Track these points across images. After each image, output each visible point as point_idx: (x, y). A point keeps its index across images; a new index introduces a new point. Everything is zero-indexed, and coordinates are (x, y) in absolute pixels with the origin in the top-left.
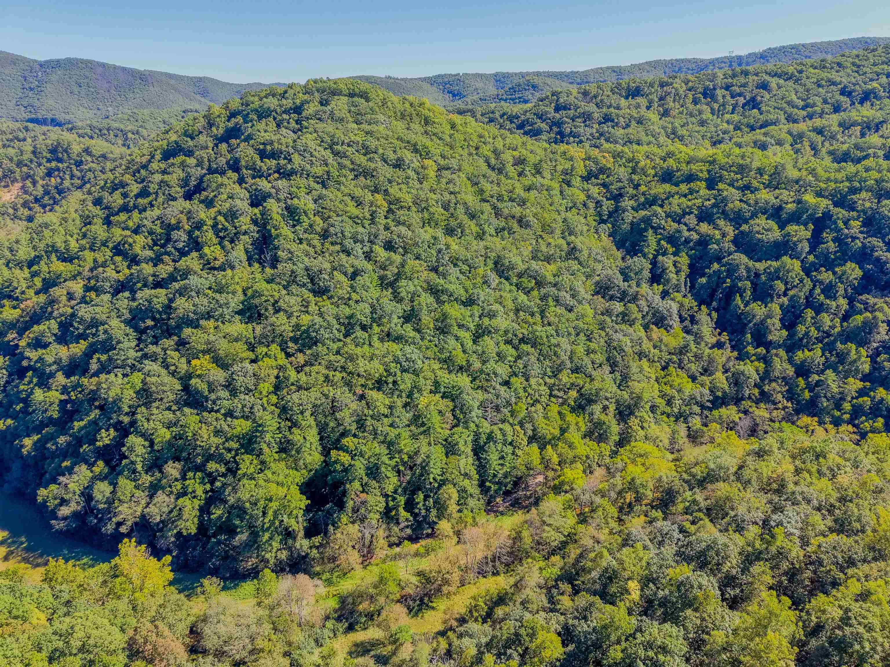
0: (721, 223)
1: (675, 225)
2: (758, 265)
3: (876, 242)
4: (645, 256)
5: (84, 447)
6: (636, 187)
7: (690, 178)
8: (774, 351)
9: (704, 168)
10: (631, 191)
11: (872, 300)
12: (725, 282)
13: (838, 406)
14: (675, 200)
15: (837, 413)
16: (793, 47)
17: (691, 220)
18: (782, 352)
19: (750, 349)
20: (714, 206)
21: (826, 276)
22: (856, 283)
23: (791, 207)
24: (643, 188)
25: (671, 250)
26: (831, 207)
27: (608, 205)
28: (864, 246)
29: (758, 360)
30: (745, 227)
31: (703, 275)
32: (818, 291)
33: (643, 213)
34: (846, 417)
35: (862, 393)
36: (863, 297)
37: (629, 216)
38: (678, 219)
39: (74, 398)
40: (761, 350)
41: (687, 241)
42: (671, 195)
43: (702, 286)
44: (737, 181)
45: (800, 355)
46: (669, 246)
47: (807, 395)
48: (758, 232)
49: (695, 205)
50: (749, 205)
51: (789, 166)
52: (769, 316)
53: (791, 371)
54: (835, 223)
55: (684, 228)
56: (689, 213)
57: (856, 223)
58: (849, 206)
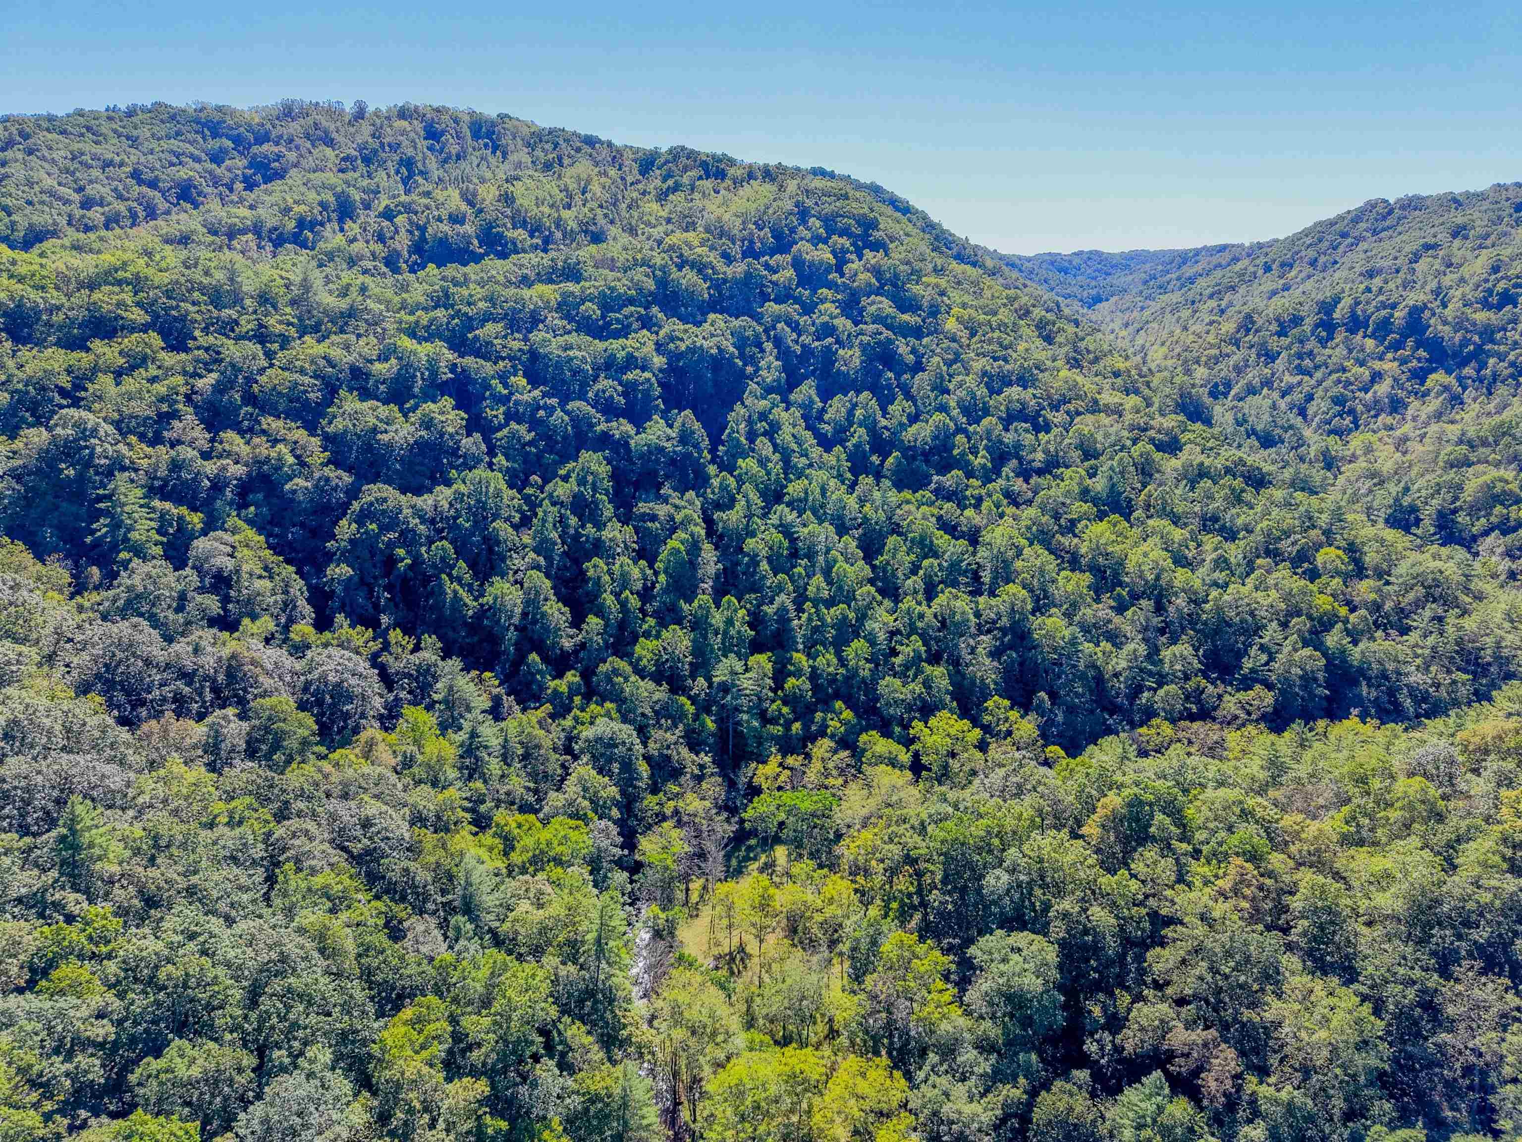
0: (269, 423)
1: (163, 453)
2: (426, 502)
3: (582, 408)
4: (139, 552)
8: (603, 668)
9: (127, 298)
11: (661, 510)
12: (394, 559)
13: (767, 718)
14: (106, 385)
15: (781, 731)
17: (190, 428)
18: (619, 663)
19: (553, 684)
20: (220, 388)
21: (562, 490)
22: (611, 486)
23: (384, 368)
25: (196, 519)
26: (455, 358)
28: (574, 422)
29: (588, 699)
30: (334, 425)
31: (329, 557)
32: (573, 521)
33: (38, 436)
34: (796, 727)
36: (643, 507)
40: (572, 677)
41: (218, 485)
42: (81, 378)
44: (234, 323)
45: (645, 652)
46: (184, 510)
47: (710, 725)
48: (374, 430)
49: (173, 390)
50: (302, 372)
52: (532, 603)
53: (661, 694)
54: (488, 387)
55: (187, 453)
56: (174, 415)
57: (520, 381)
58: (484, 351)
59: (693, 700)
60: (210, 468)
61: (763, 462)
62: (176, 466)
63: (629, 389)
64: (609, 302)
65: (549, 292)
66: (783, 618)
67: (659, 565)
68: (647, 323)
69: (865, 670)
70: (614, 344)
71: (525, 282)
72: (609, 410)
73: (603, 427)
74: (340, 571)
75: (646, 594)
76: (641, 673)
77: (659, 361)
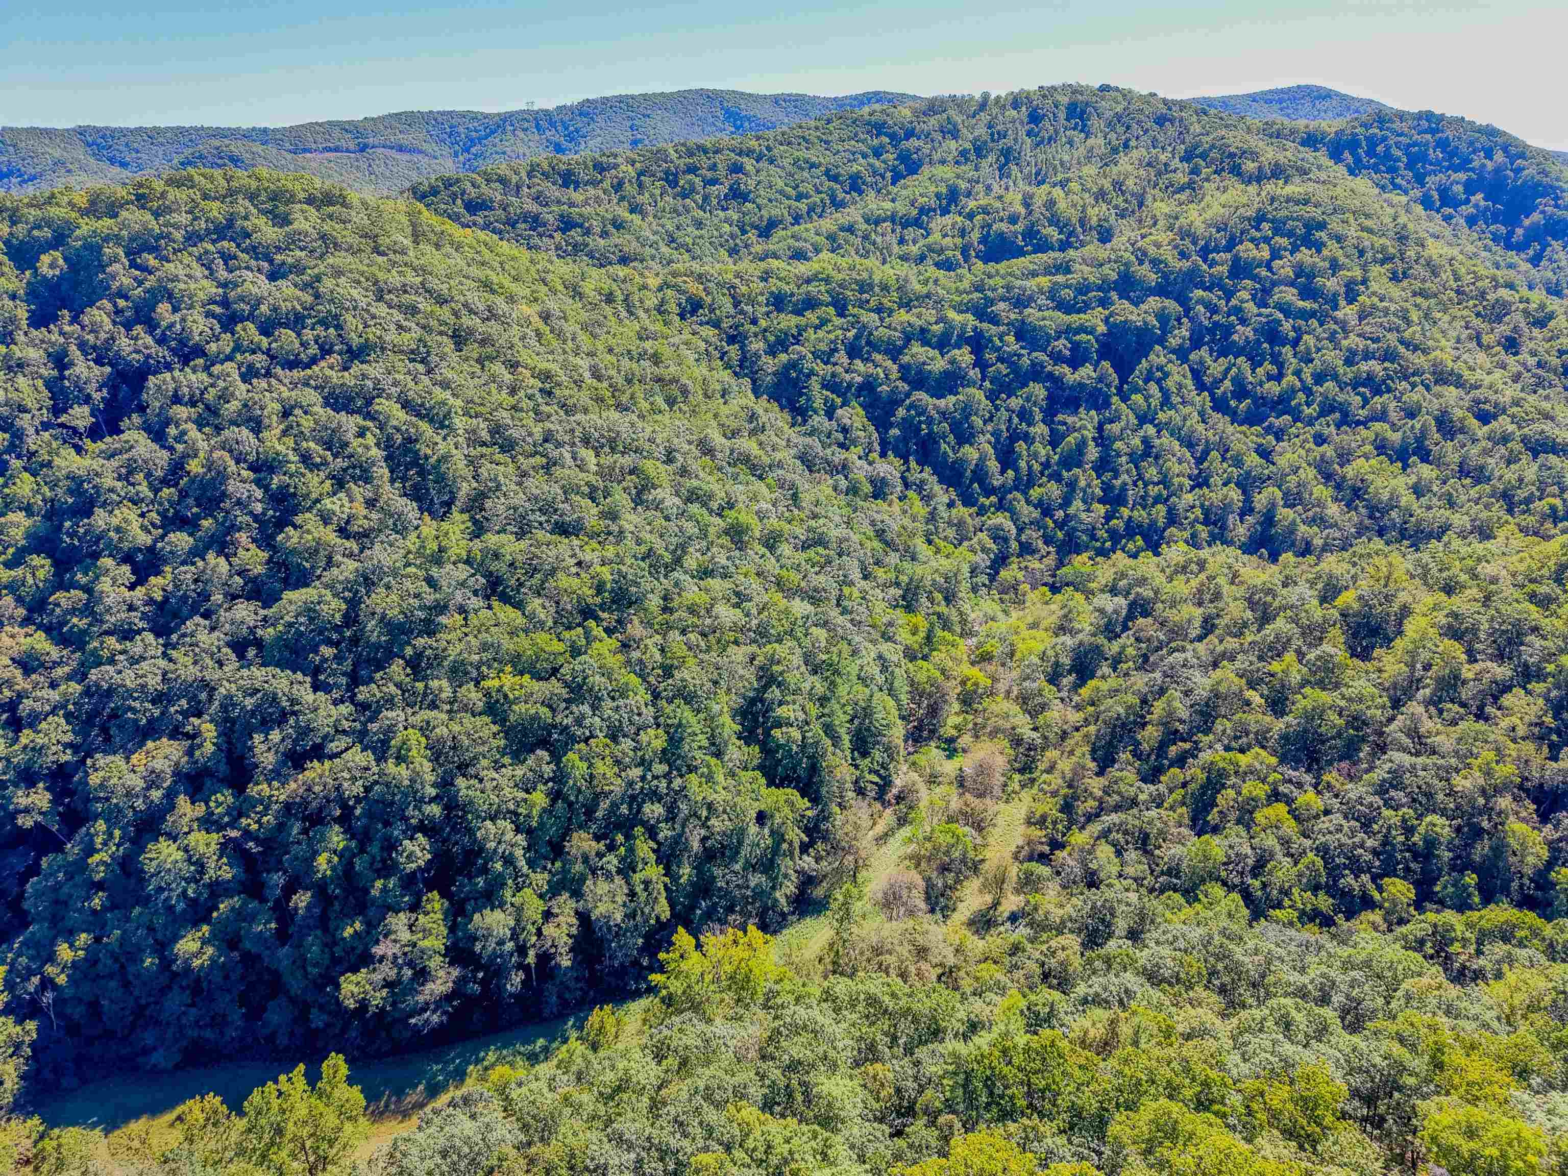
0: (878, 357)
1: (830, 368)
2: (942, 403)
3: (1041, 356)
4: (816, 412)
5: (379, 884)
6: (754, 322)
7: (810, 304)
8: (1010, 496)
9: (823, 288)
10: (753, 329)
11: (1070, 420)
12: (921, 430)
13: (1093, 537)
14: (810, 334)
15: (1098, 544)
16: (620, 99)
17: (842, 357)
18: (1019, 495)
19: (982, 500)
20: (857, 337)
21: (1015, 403)
22: (1044, 403)
23: (937, 328)
24: (763, 323)
25: (839, 401)
26: (977, 323)
27: (734, 351)
28: (1033, 364)
29: (998, 510)
30: (906, 359)
31: (891, 425)
32: (1016, 420)
33: (783, 357)
34: (1108, 544)
35: (1108, 518)
36: (1060, 417)
37: (770, 364)
38: (826, 357)
39: (255, 827)
40: (993, 499)
41: (850, 386)
42: (801, 330)
43: (897, 438)
44: (868, 302)
45: (1035, 493)
46: (835, 396)
47: (1060, 535)
48: (924, 363)
49: (837, 337)
50: (895, 330)
51: (913, 279)
52: (983, 459)
53: (1036, 514)
54: (991, 341)
55: (839, 369)
56: (836, 350)
57: (1011, 339)
58: (994, 320)
59: (1055, 522)
60: (848, 377)
61: (1147, 398)
62: (834, 375)
63: (1076, 346)
64: (1083, 289)
65: (1044, 281)
66: (1124, 488)
67: (1058, 450)
68: (1104, 303)
69: (1161, 522)
70: (1075, 317)
71: (1034, 274)
72: (1057, 358)
73: (1049, 368)
74: (895, 432)
75: (1046, 465)
76: (1028, 502)
77: (1102, 328)
